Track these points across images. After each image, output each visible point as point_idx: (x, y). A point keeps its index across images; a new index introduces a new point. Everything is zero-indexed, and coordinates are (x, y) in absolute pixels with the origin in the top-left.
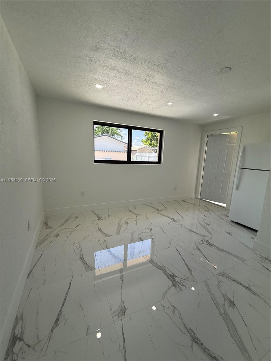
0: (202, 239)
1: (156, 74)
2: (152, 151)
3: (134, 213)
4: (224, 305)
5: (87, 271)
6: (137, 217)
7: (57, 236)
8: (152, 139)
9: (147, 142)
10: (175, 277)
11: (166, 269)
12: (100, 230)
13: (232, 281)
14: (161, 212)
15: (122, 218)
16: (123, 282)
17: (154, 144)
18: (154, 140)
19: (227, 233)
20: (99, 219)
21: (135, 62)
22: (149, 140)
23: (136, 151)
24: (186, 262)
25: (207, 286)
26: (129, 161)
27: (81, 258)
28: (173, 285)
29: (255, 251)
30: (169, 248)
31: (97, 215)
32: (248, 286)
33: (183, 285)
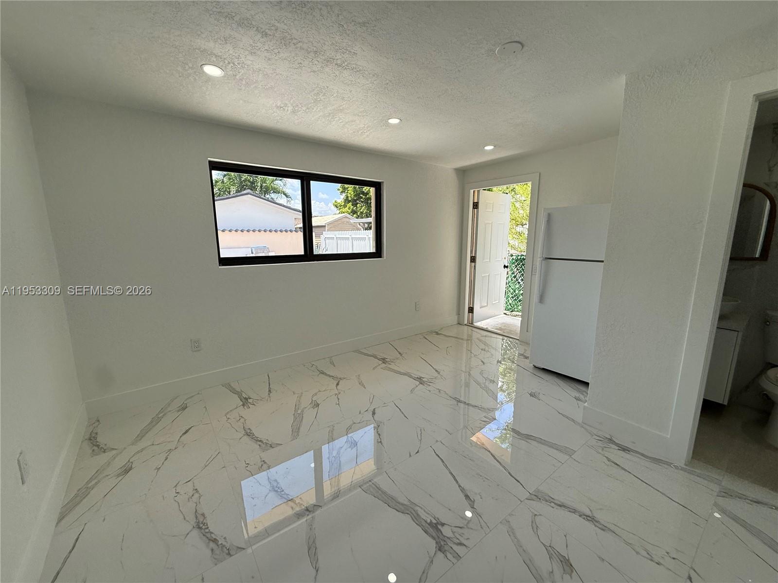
0: (485, 417)
1: (359, 46)
2: (359, 226)
3: (330, 376)
4: (552, 572)
5: (217, 561)
6: (338, 384)
7: (127, 471)
8: (357, 200)
9: (345, 206)
10: (440, 527)
11: (418, 508)
12: (249, 434)
13: (559, 507)
14: (392, 366)
15: (302, 393)
16: (317, 571)
17: (361, 211)
18: (362, 202)
19: (531, 395)
20: (243, 405)
21: (304, 9)
22: (349, 201)
23: (323, 229)
24: (459, 482)
25: (512, 532)
26: (309, 255)
27: (201, 526)
28: (440, 550)
29: (588, 428)
30: (418, 452)
31: (239, 394)
32: (588, 513)
33: (461, 544)
